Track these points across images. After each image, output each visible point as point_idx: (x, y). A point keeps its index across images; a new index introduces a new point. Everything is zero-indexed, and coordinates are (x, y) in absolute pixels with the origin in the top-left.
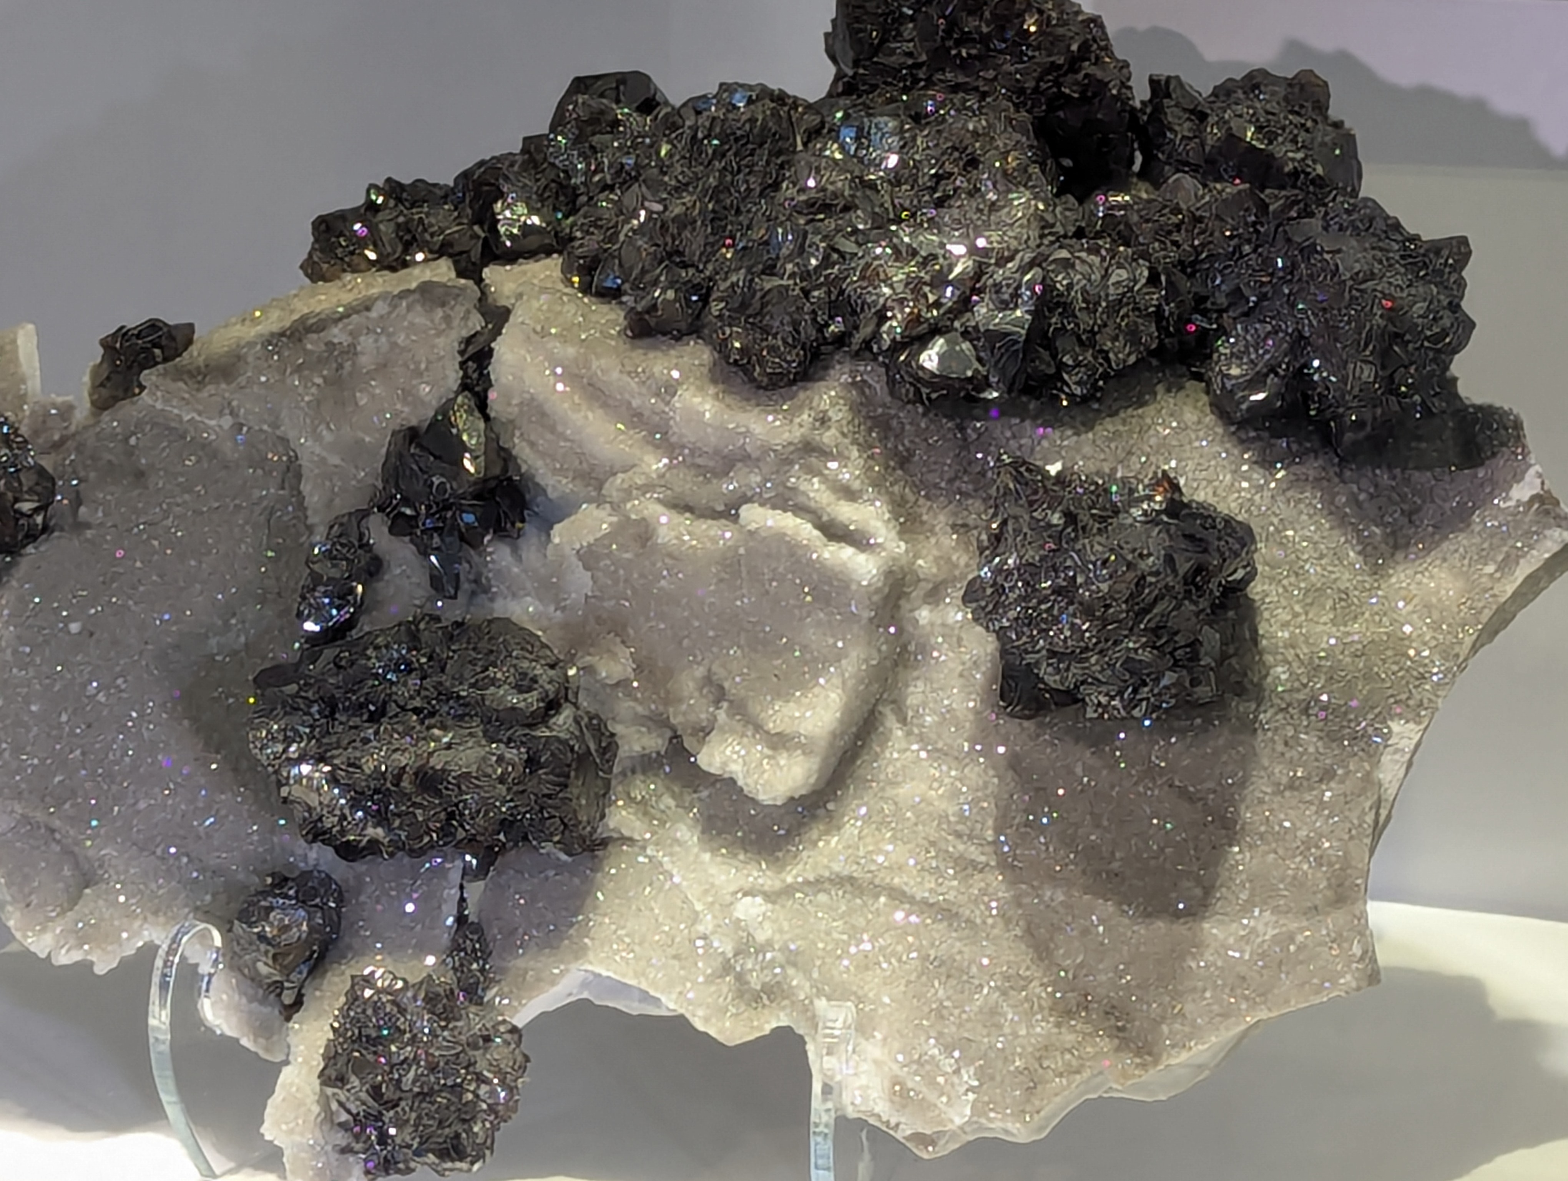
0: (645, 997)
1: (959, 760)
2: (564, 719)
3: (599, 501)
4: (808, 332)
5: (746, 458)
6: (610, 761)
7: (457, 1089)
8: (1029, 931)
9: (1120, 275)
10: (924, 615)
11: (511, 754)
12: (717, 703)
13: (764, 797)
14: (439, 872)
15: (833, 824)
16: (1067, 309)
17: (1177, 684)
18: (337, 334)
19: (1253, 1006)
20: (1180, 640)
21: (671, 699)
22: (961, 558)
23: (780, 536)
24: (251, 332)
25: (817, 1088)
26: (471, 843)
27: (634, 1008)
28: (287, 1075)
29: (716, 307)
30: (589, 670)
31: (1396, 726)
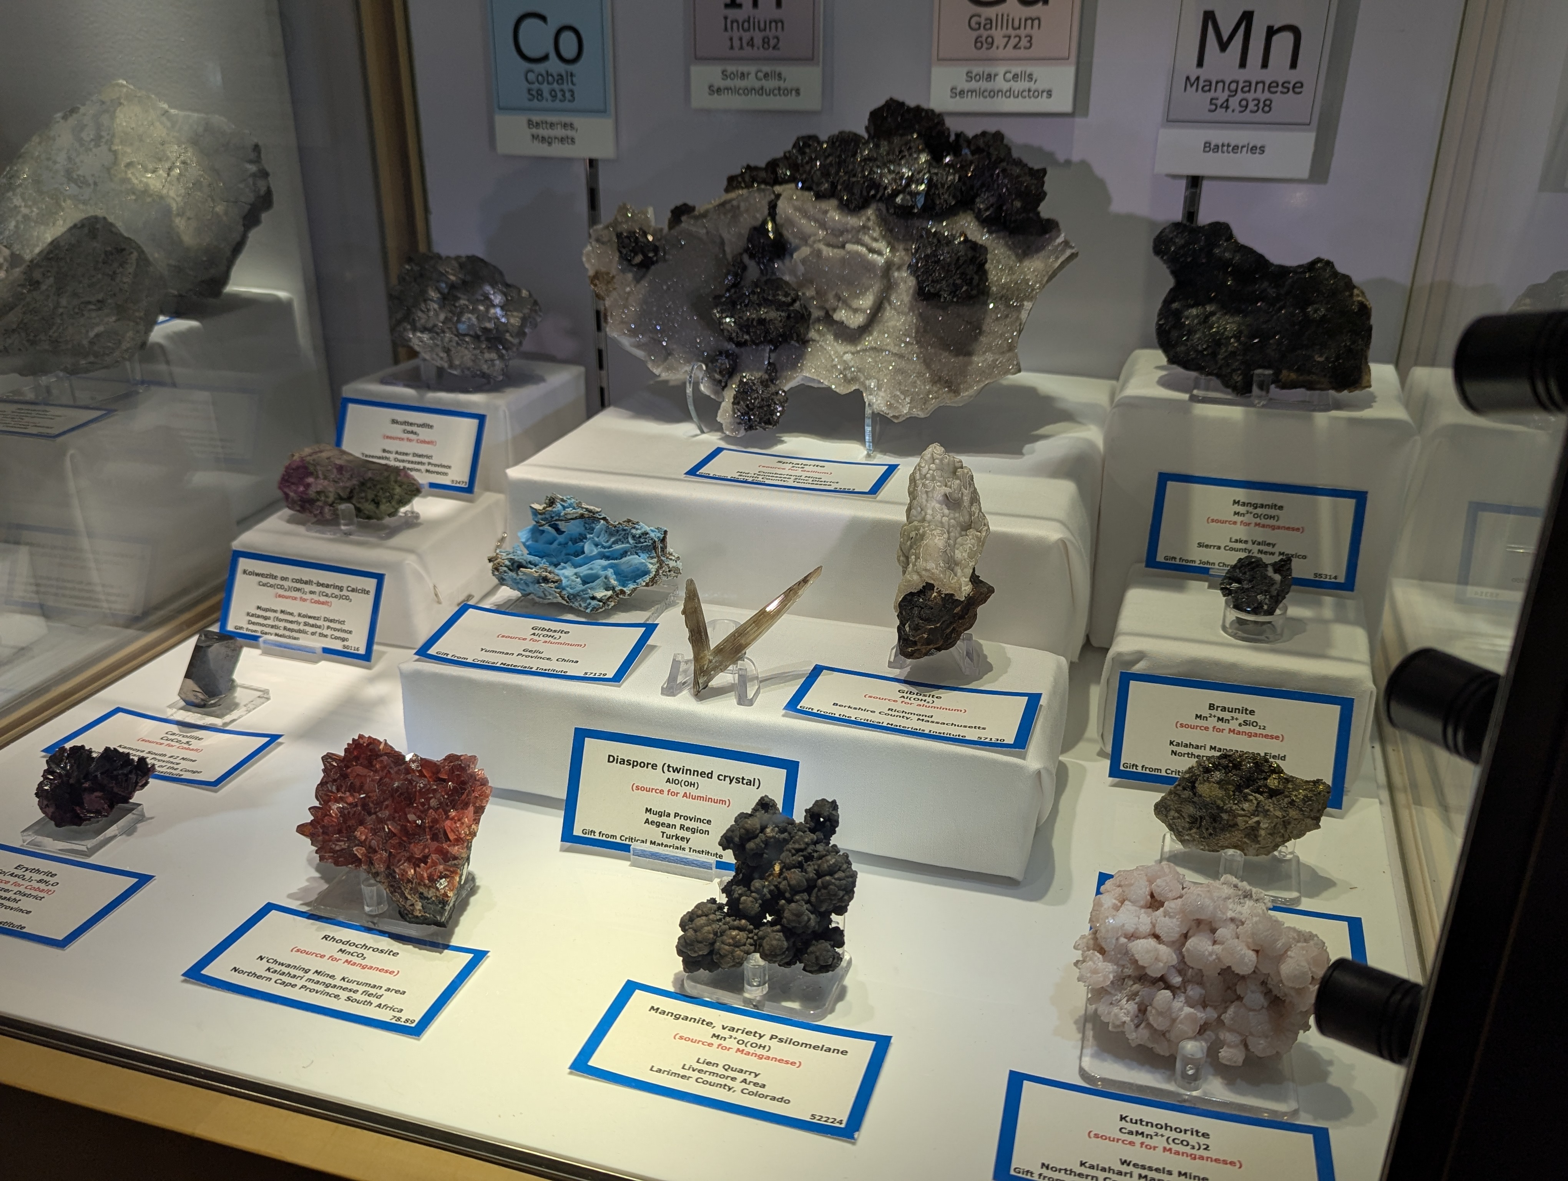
0: (819, 382)
1: (906, 314)
2: (797, 304)
3: (806, 244)
4: (865, 193)
5: (847, 231)
6: (809, 319)
7: (769, 406)
8: (925, 361)
9: (950, 178)
10: (896, 274)
11: (783, 314)
12: (839, 301)
13: (852, 326)
14: (764, 350)
15: (871, 334)
16: (936, 186)
17: (967, 290)
18: (735, 203)
19: (987, 379)
20: (968, 277)
21: (827, 301)
22: (906, 258)
23: (857, 252)
24: (711, 206)
25: (867, 404)
26: (770, 342)
27: (816, 385)
28: (723, 404)
29: (839, 187)
30: (804, 294)
31: (1026, 303)
